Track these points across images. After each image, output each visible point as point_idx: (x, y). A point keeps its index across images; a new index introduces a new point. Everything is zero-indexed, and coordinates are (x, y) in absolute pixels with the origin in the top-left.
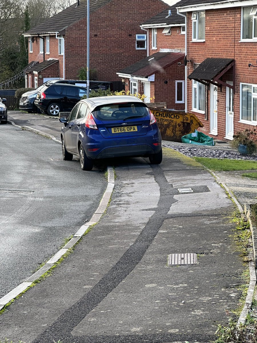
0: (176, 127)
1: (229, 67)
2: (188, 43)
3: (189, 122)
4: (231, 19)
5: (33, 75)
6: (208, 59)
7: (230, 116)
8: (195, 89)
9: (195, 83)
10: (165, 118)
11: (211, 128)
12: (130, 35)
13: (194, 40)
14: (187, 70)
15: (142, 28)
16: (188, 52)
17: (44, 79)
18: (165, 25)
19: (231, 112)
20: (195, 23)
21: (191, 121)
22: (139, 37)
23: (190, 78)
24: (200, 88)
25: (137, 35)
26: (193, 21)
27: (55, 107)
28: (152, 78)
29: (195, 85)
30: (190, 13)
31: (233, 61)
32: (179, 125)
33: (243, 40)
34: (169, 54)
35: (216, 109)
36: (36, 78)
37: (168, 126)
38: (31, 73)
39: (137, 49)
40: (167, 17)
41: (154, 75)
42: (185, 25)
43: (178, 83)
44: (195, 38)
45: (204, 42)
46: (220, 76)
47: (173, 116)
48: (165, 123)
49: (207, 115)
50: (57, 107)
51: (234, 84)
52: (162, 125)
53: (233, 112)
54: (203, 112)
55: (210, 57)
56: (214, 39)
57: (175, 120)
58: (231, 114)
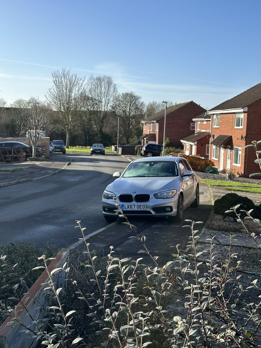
0: (202, 165)
1: (229, 139)
2: (212, 128)
3: (208, 163)
4: (231, 118)
5: (144, 140)
6: (220, 135)
7: (229, 161)
8: (214, 149)
9: (214, 146)
10: (197, 161)
11: (220, 166)
12: (188, 123)
13: (215, 127)
14: (211, 140)
15: (193, 121)
16: (211, 132)
17: (149, 142)
18: (203, 119)
19: (229, 159)
20: (215, 119)
21: (210, 163)
22: (192, 124)
23: (211, 143)
24: (216, 148)
25: (191, 124)
26: (214, 118)
27: (150, 154)
28: (196, 143)
29: (214, 147)
30: (213, 114)
31: (231, 137)
32: (204, 165)
33: (236, 127)
34: (204, 132)
35: (223, 158)
36: (145, 141)
37: (198, 165)
38: (143, 139)
39: (191, 129)
40: (204, 116)
41: (196, 142)
42: (211, 119)
43: (207, 146)
44: (215, 125)
45: (219, 128)
46: (224, 143)
47: (201, 161)
48: (197, 164)
49: (219, 161)
50: (151, 154)
51: (231, 147)
52: (196, 164)
53: (230, 160)
54: (217, 159)
55: (221, 134)
56: (223, 126)
57: (202, 162)
58: (229, 160)
